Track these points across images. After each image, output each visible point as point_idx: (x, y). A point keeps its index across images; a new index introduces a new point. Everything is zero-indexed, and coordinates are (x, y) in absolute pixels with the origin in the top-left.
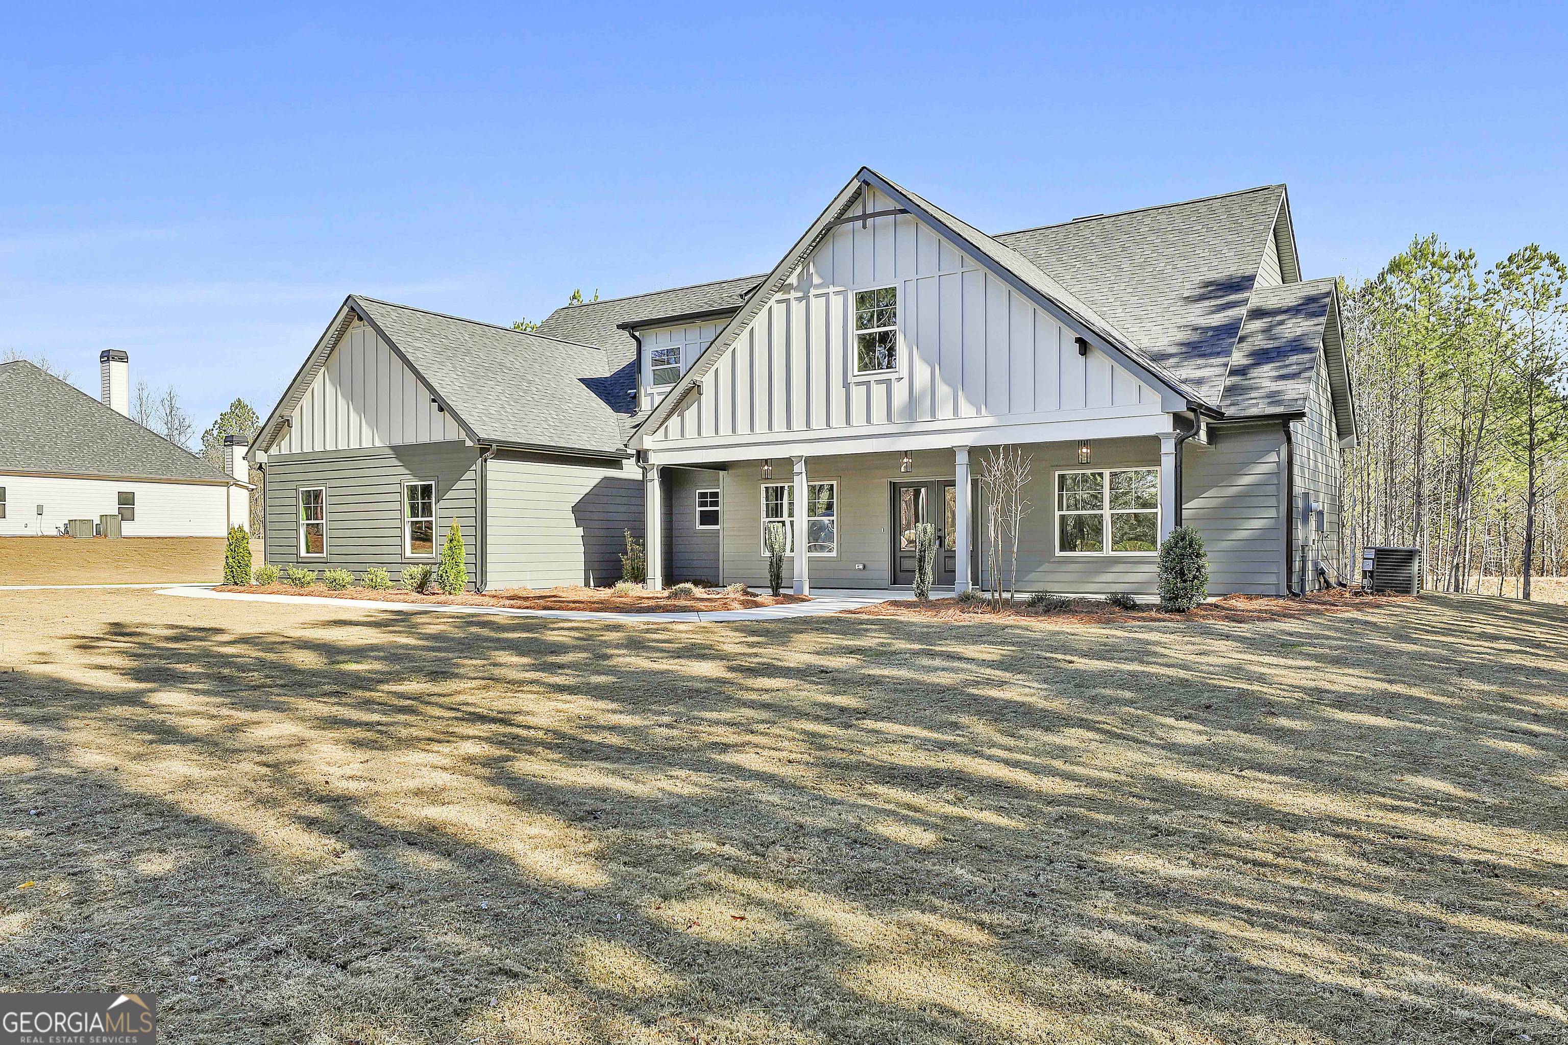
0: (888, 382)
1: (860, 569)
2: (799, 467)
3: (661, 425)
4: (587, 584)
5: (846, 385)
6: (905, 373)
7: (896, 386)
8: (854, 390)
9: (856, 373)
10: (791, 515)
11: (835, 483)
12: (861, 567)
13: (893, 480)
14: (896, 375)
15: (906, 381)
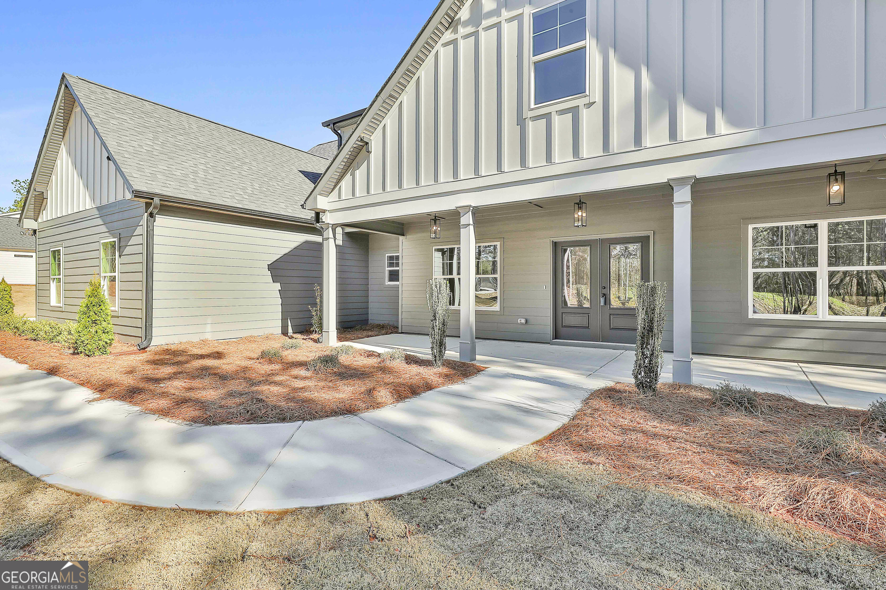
0: (575, 111)
1: (522, 324)
2: (467, 219)
3: (335, 186)
4: (285, 333)
5: (521, 122)
6: (597, 96)
7: (585, 114)
8: (531, 126)
9: (533, 106)
10: (459, 274)
11: (498, 244)
12: (523, 321)
13: (555, 240)
14: (586, 100)
15: (599, 107)
